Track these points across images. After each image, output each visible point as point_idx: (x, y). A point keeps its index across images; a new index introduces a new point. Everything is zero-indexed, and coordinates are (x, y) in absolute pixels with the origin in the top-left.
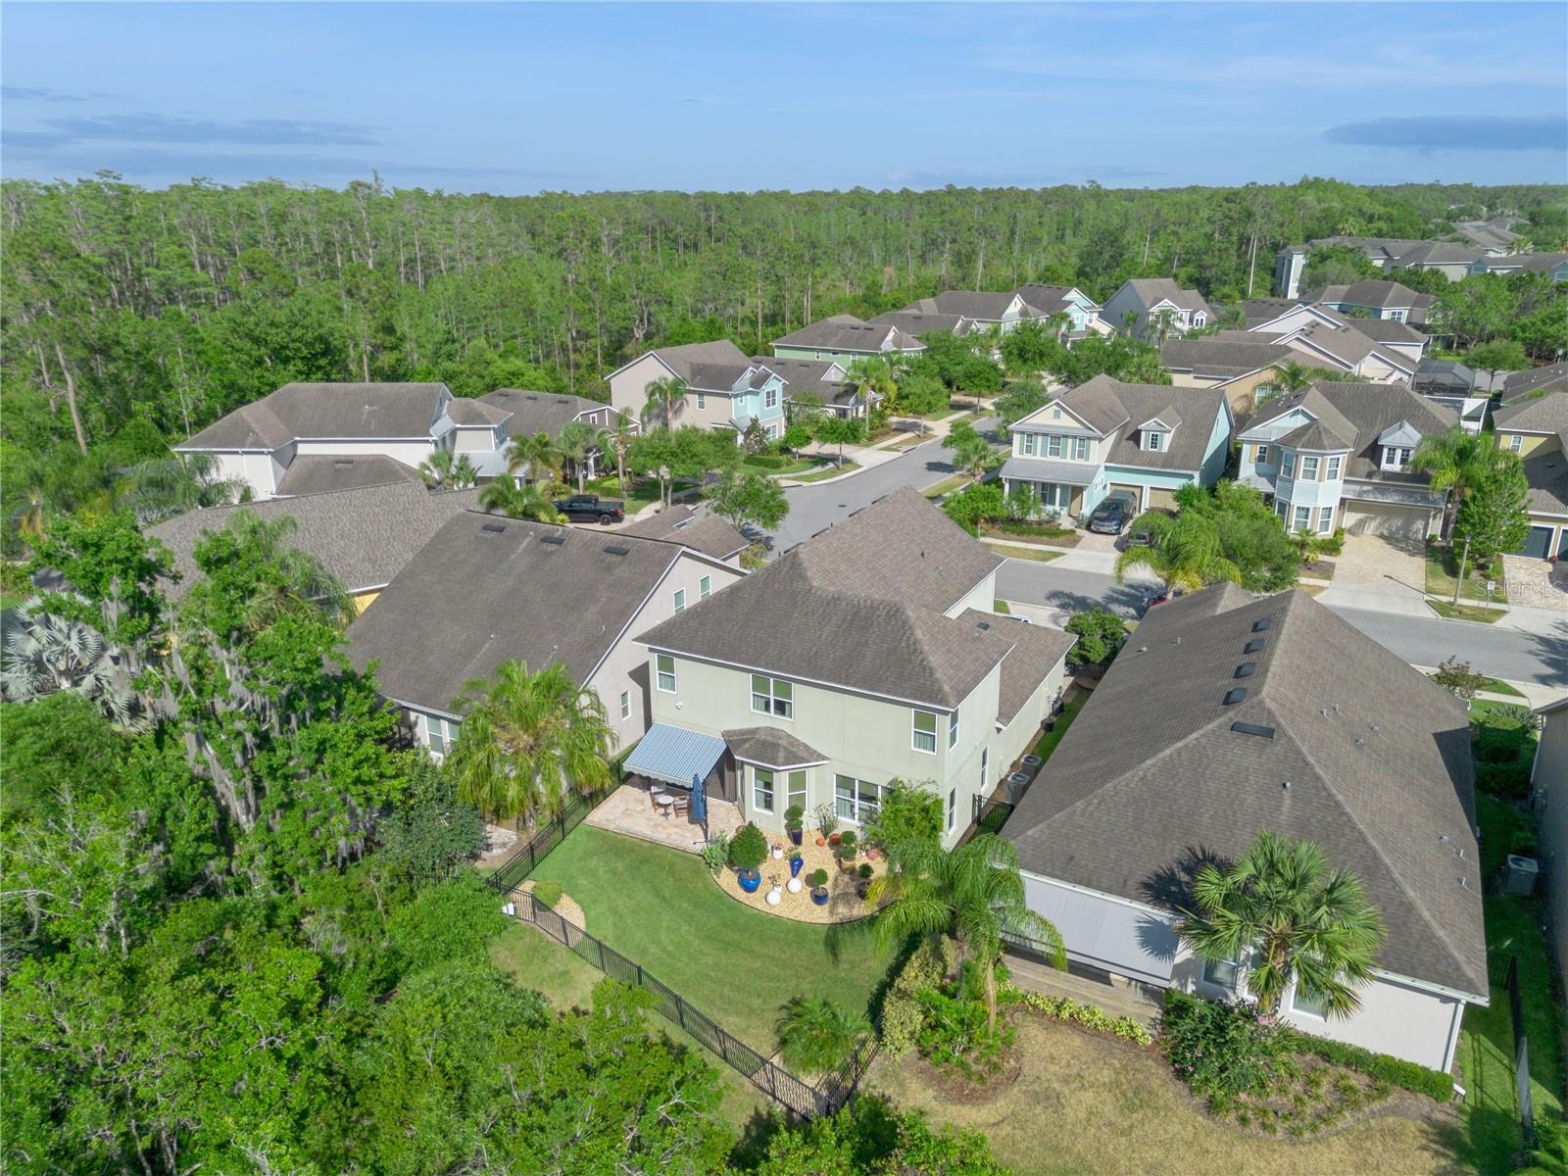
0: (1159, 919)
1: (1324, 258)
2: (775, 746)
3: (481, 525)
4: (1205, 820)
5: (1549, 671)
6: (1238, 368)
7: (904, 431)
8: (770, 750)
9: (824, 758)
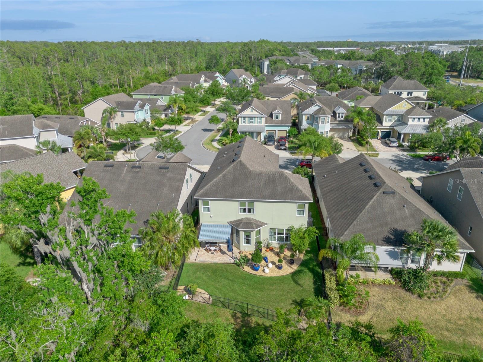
0: (390, 249)
1: (275, 63)
2: (251, 223)
3: (103, 166)
4: (389, 219)
5: (400, 168)
6: (282, 94)
7: (187, 120)
8: (250, 225)
9: (266, 224)
